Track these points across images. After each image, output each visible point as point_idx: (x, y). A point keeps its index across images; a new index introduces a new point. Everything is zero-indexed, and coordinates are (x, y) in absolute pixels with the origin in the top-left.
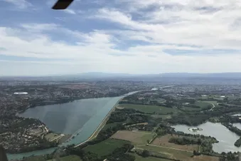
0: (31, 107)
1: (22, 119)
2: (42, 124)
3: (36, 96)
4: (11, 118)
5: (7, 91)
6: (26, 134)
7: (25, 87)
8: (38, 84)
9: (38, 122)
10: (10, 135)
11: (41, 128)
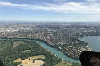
0: (86, 36)
1: (80, 41)
2: (88, 45)
3: (89, 30)
4: (76, 40)
5: (78, 28)
6: (79, 49)
7: (86, 26)
8: (92, 25)
9: (87, 44)
10: (73, 48)
11: (87, 48)
